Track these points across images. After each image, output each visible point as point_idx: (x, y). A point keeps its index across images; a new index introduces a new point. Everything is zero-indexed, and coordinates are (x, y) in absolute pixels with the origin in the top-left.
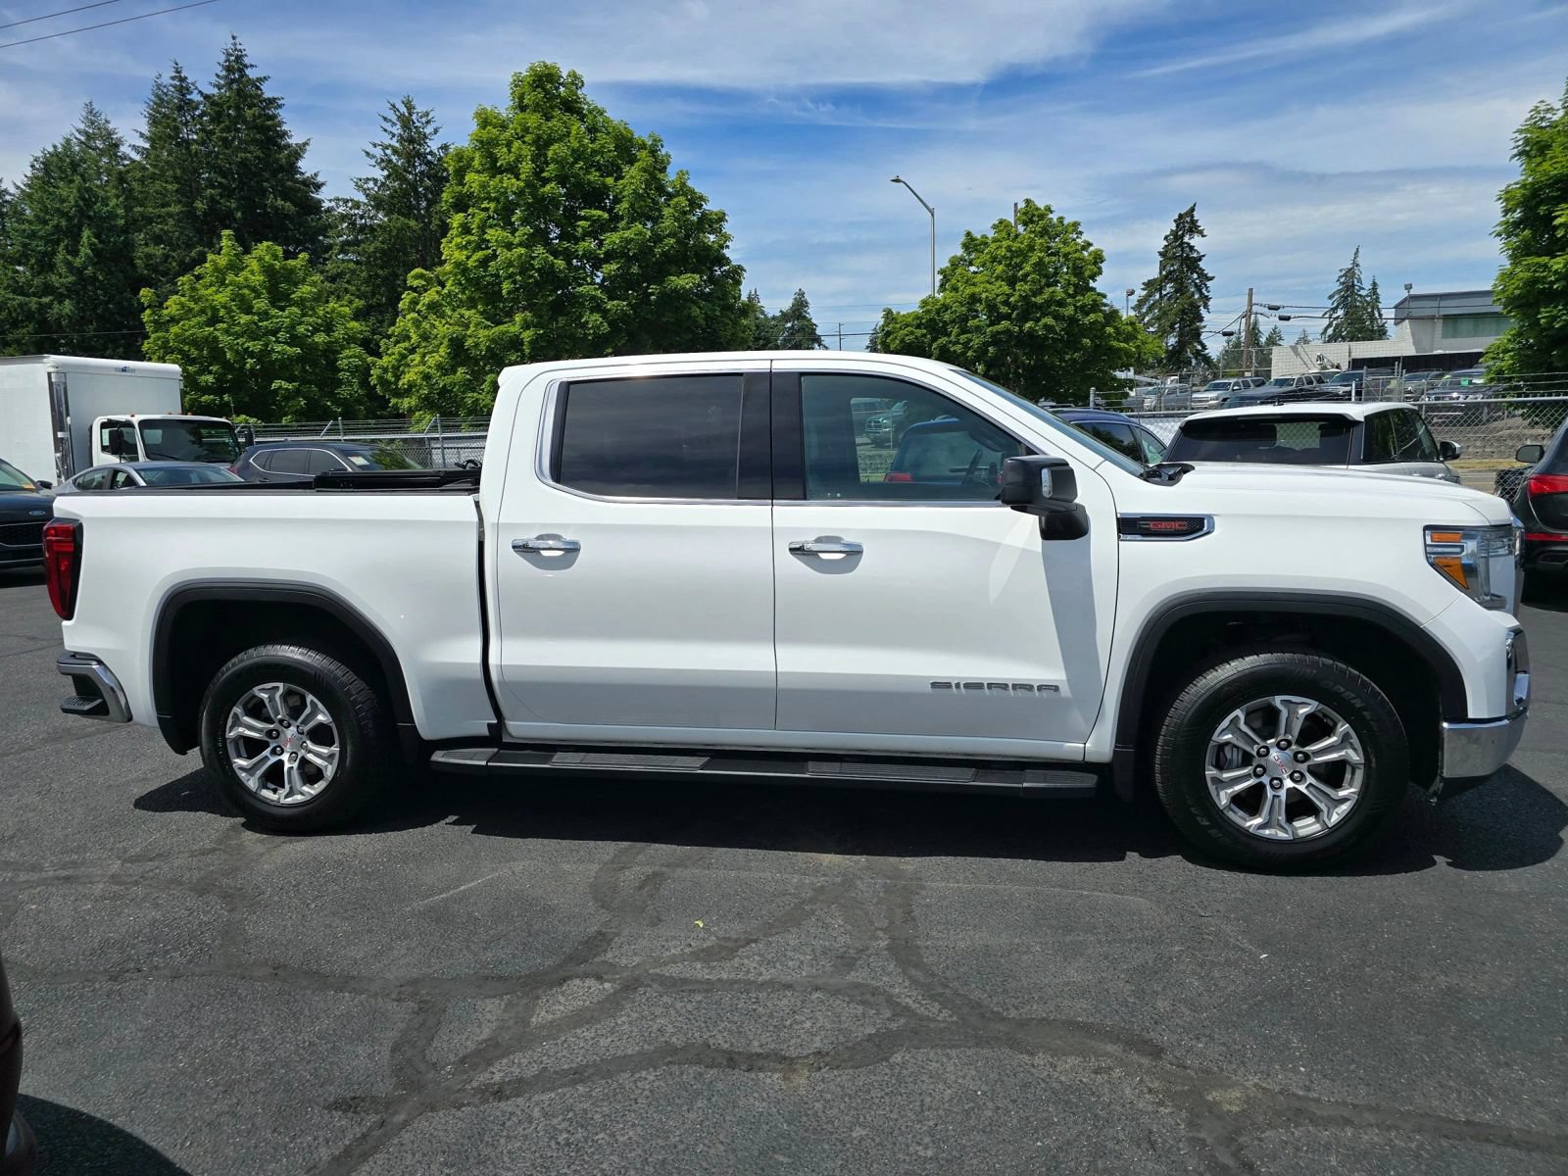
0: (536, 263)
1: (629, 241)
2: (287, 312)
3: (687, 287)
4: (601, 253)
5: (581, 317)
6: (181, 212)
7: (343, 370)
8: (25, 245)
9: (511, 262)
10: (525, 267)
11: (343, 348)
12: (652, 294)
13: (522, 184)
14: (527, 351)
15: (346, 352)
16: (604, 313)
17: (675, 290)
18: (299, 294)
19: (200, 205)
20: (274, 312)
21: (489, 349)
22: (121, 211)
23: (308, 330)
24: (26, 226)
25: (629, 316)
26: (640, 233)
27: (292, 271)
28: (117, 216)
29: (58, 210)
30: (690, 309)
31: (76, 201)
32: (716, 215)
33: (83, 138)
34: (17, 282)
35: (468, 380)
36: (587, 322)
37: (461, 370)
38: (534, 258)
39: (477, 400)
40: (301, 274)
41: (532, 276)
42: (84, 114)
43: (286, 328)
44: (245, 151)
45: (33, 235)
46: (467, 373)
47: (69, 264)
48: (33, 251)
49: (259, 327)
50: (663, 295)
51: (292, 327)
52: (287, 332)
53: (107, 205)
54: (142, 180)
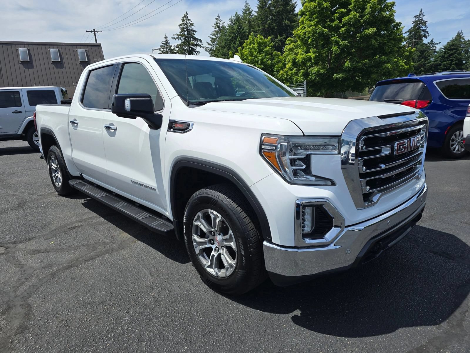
0: (318, 31)
1: (350, 18)
2: (261, 55)
3: (370, 33)
4: (341, 25)
5: (331, 48)
6: (262, 29)
7: (275, 71)
8: (225, 43)
9: (310, 32)
10: (314, 32)
11: (276, 64)
12: (357, 37)
13: (316, 4)
14: (313, 62)
15: (277, 66)
16: (339, 46)
17: (366, 35)
18: (265, 49)
19: (266, 26)
20: (258, 55)
21: (302, 62)
22: (247, 31)
23: (266, 60)
24: (226, 38)
25: (348, 46)
26: (355, 15)
27: (265, 43)
28: (246, 32)
29: (233, 32)
30: (372, 41)
31: (237, 29)
32: (390, 3)
33: (244, 11)
34: (223, 53)
35: (296, 72)
36: (333, 50)
37: (294, 69)
38: (317, 29)
39: (297, 78)
40: (268, 43)
41: (315, 36)
42: (245, 4)
43: (261, 60)
44: (280, 8)
45: (227, 40)
46: (296, 70)
47: (234, 47)
48: (227, 44)
49: (254, 60)
50: (361, 37)
51: (262, 59)
52: (260, 61)
53: (244, 29)
54: (253, 21)
